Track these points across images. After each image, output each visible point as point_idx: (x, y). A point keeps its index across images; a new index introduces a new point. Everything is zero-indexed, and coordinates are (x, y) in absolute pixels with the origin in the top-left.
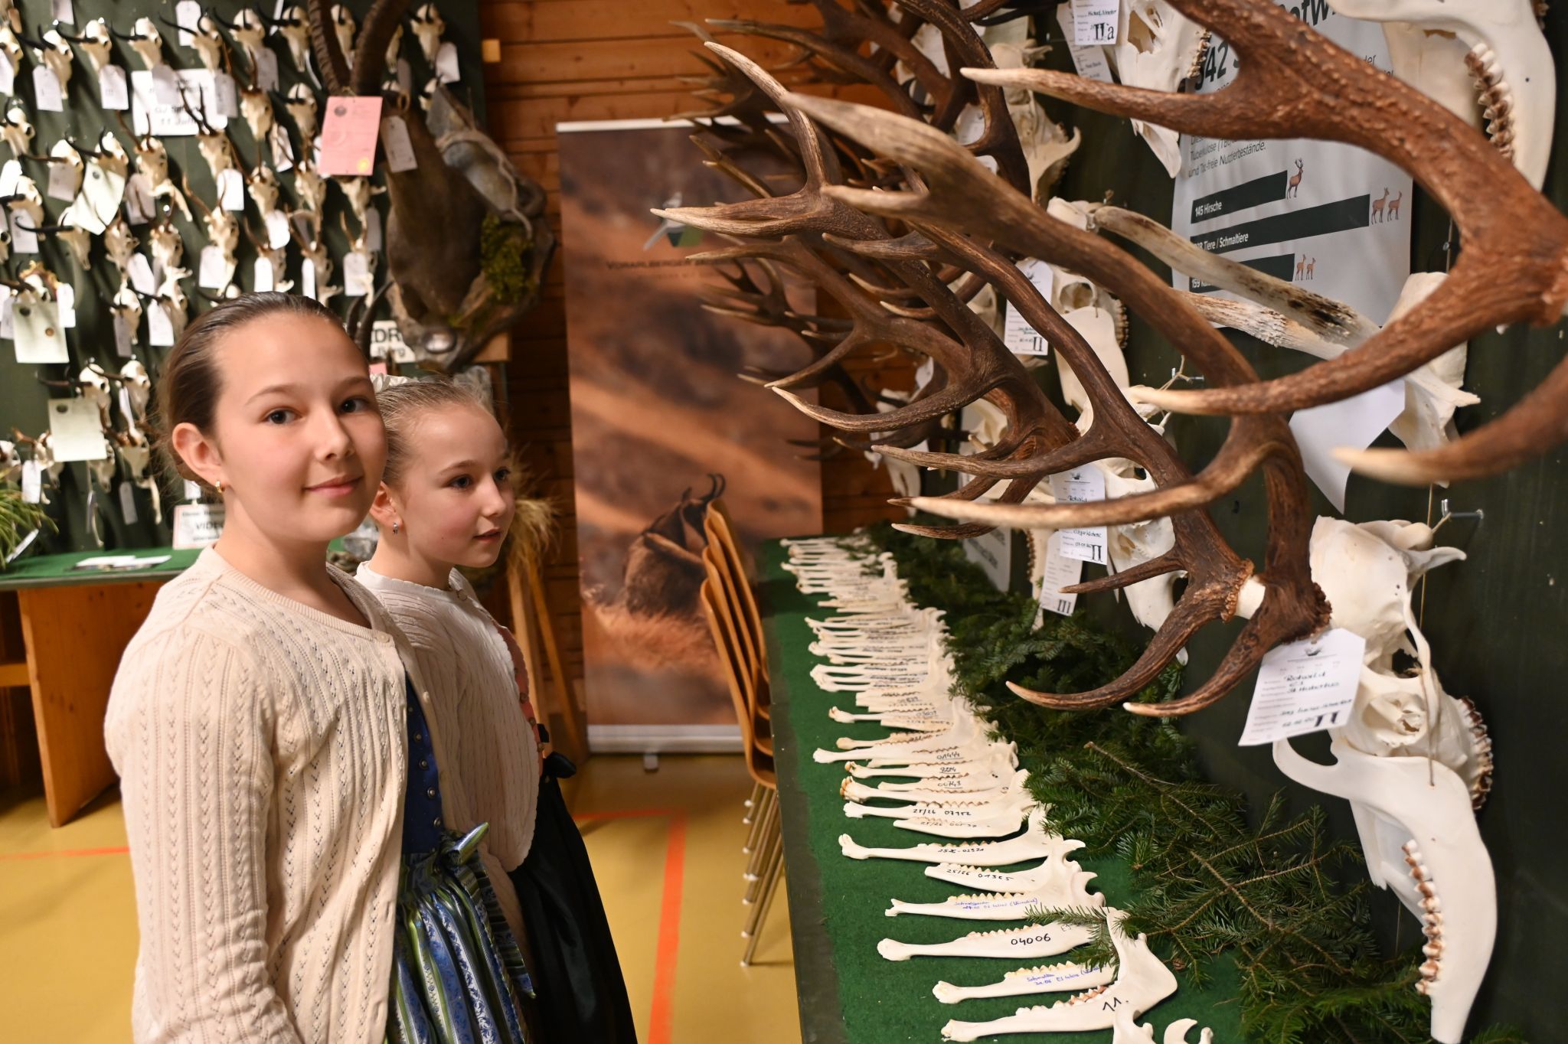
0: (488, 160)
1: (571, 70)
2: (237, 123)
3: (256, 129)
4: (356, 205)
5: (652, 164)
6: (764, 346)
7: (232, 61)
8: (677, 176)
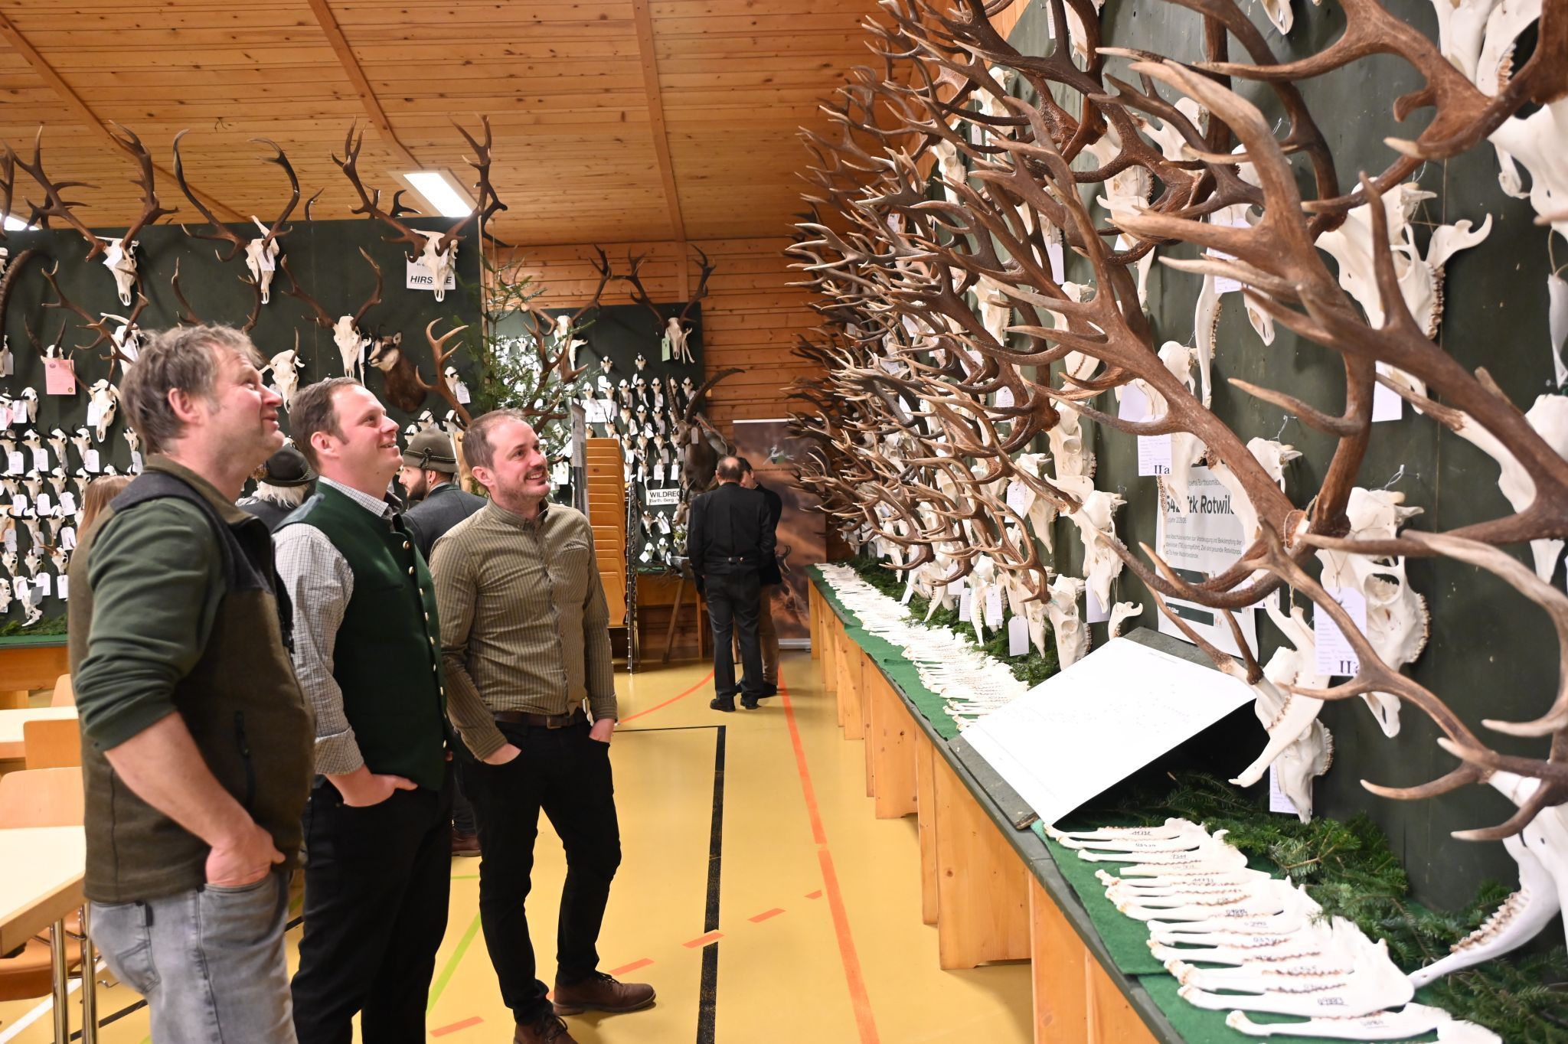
0: (717, 438)
1: (732, 395)
2: (618, 418)
3: (625, 421)
4: (659, 447)
5: (767, 435)
6: (806, 500)
7: (616, 396)
8: (776, 439)
